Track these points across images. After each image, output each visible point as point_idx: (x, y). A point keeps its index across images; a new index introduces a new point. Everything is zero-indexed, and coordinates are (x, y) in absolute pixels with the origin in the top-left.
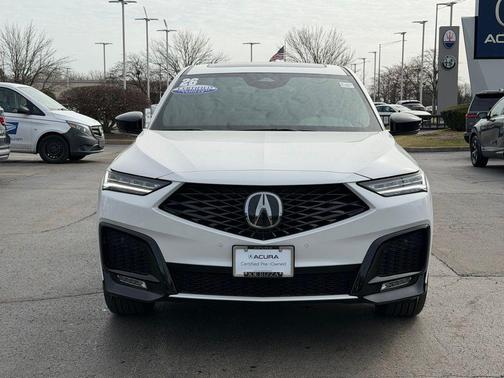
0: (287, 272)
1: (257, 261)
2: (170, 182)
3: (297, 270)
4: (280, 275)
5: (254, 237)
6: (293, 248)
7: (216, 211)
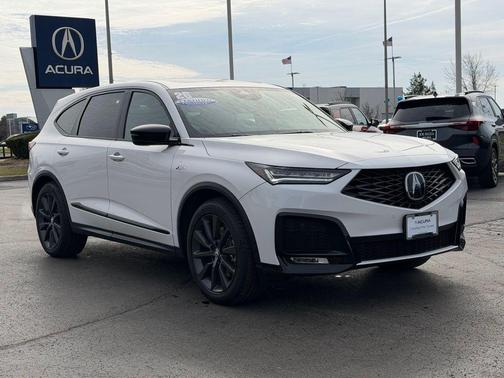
0: (434, 231)
1: (420, 225)
2: (350, 170)
3: (439, 228)
4: (431, 233)
5: (411, 208)
6: (436, 212)
7: (384, 190)
